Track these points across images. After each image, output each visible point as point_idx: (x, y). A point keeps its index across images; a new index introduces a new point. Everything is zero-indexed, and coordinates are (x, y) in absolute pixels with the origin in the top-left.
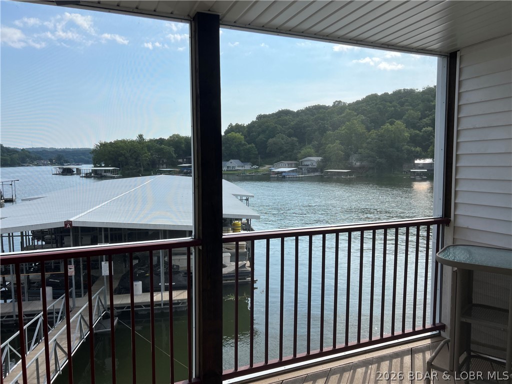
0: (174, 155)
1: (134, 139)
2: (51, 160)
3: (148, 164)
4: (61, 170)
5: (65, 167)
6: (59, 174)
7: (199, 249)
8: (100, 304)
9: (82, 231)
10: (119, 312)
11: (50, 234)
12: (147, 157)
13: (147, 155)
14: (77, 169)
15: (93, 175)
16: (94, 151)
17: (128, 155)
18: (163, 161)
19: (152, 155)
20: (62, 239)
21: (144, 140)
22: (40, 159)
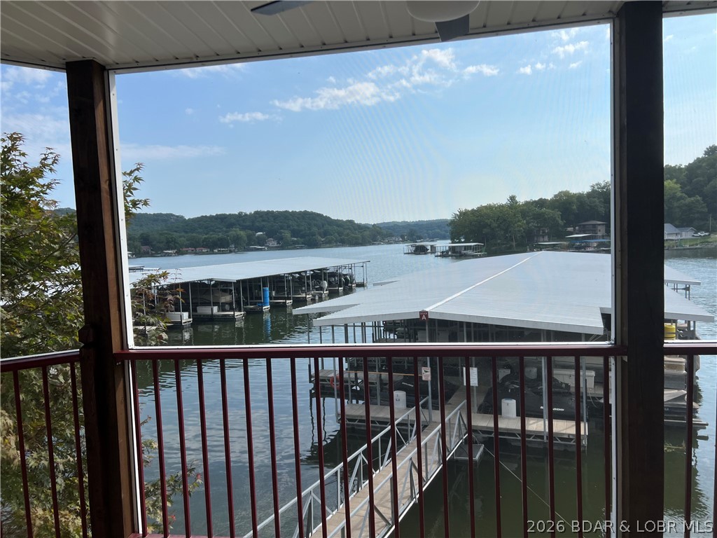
0: (560, 222)
1: (504, 203)
2: (402, 237)
3: (522, 236)
4: (414, 248)
5: (417, 244)
6: (411, 253)
7: (623, 361)
8: (462, 423)
9: (439, 326)
10: (486, 438)
11: (402, 326)
12: (521, 226)
13: (521, 225)
14: (432, 246)
15: (450, 253)
16: (452, 223)
17: (495, 225)
18: (544, 232)
19: (528, 223)
20: (416, 334)
21: (517, 202)
22: (391, 235)
